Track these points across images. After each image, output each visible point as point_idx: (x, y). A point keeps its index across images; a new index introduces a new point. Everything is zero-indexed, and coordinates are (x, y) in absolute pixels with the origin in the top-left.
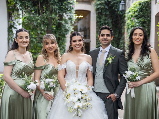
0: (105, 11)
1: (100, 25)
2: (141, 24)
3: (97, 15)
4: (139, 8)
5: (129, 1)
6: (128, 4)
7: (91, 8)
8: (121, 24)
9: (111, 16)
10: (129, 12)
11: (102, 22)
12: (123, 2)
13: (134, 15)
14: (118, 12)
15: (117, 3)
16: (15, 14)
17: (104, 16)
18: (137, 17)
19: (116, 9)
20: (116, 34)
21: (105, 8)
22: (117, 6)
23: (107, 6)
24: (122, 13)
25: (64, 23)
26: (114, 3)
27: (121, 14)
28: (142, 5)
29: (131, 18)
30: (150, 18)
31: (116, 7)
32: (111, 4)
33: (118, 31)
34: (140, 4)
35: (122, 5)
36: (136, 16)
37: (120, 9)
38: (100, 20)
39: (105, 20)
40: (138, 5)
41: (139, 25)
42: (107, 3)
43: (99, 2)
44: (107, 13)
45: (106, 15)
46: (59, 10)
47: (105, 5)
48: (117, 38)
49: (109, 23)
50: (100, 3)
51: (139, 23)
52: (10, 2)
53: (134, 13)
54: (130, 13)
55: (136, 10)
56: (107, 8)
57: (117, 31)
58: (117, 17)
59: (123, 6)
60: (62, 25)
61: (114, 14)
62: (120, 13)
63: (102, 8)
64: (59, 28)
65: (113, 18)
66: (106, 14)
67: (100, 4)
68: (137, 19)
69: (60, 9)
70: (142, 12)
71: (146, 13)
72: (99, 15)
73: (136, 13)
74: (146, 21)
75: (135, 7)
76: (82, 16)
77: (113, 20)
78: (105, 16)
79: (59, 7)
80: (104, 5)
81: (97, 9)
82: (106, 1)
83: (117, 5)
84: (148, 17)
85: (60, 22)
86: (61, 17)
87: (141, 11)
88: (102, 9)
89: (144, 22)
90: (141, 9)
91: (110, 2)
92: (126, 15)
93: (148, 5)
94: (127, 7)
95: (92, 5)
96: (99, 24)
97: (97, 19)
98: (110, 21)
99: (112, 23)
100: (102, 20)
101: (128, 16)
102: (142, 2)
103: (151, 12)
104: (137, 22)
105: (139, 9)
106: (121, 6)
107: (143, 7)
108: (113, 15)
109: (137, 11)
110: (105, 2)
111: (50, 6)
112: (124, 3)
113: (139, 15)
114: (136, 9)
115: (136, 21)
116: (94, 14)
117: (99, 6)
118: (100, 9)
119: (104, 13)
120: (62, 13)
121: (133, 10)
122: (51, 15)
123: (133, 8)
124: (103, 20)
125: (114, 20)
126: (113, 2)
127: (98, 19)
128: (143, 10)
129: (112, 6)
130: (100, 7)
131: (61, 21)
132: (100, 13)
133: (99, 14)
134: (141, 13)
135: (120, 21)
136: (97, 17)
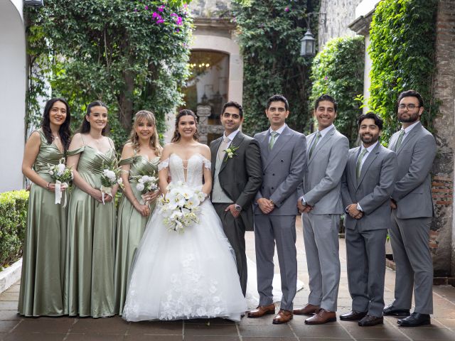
0: (267, 55)
1: (254, 89)
2: (341, 92)
3: (246, 65)
4: (337, 54)
5: (325, 33)
6: (323, 41)
7: (231, 45)
8: (306, 88)
9: (283, 68)
10: (320, 62)
11: (258, 83)
12: (308, 35)
13: (327, 70)
14: (299, 59)
15: (295, 36)
16: (42, 59)
17: (263, 67)
18: (334, 76)
19: (294, 49)
20: (294, 114)
21: (265, 47)
22: (294, 42)
23: (270, 43)
24: (307, 60)
25: (163, 85)
26: (288, 36)
27: (306, 63)
28: (345, 49)
29: (321, 77)
30: (363, 79)
31: (292, 46)
32: (281, 38)
33: (298, 106)
34: (340, 46)
35: (307, 41)
36: (331, 73)
37: (303, 52)
38: (253, 77)
39: (266, 77)
40: (336, 49)
41: (336, 93)
42: (271, 34)
43: (249, 33)
44: (270, 61)
45: (268, 66)
46: (151, 53)
47: (264, 39)
48: (296, 123)
49: (275, 86)
50: (252, 35)
51: (337, 88)
52: (34, 33)
53: (328, 66)
54: (321, 65)
55: (331, 60)
56: (271, 47)
57: (296, 107)
58: (296, 70)
59: (310, 44)
60: (157, 91)
61: (289, 62)
62: (302, 61)
63: (259, 46)
64: (150, 97)
65: (287, 72)
66: (267, 62)
67: (253, 37)
68: (334, 80)
69: (154, 51)
70: (345, 65)
71: (353, 66)
72: (250, 64)
73: (330, 66)
74: (353, 86)
75: (329, 52)
76: (208, 65)
77: (285, 77)
78: (266, 67)
79: (151, 47)
80: (262, 41)
81: (247, 50)
82: (269, 29)
83: (296, 41)
84: (360, 75)
85: (152, 83)
86: (155, 71)
87: (343, 62)
88: (259, 50)
89: (348, 88)
90: (342, 59)
91: (278, 33)
92: (313, 68)
93: (359, 48)
94: (320, 47)
95: (233, 38)
96: (249, 86)
97: (244, 74)
98: (278, 79)
99: (283, 84)
100: (258, 78)
101: (317, 72)
102: (345, 40)
103: (364, 65)
104: (333, 88)
105: (337, 57)
106: (303, 44)
107: (345, 53)
108: (286, 66)
109: (334, 61)
110: (266, 32)
111: (131, 45)
112: (311, 38)
113: (337, 70)
114: (332, 57)
115: (332, 84)
116: (237, 60)
117: (250, 43)
118: (252, 49)
119: (264, 61)
120: (157, 61)
121: (326, 60)
122: (132, 66)
123: (326, 55)
124: (261, 76)
125: (288, 78)
126: (285, 34)
127: (248, 75)
128: (346, 59)
129: (284, 42)
130: (254, 45)
131: (154, 81)
132: (252, 59)
133: (251, 62)
134: (342, 67)
135: (304, 81)
136: (245, 69)
